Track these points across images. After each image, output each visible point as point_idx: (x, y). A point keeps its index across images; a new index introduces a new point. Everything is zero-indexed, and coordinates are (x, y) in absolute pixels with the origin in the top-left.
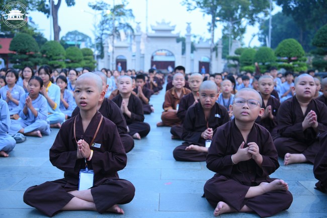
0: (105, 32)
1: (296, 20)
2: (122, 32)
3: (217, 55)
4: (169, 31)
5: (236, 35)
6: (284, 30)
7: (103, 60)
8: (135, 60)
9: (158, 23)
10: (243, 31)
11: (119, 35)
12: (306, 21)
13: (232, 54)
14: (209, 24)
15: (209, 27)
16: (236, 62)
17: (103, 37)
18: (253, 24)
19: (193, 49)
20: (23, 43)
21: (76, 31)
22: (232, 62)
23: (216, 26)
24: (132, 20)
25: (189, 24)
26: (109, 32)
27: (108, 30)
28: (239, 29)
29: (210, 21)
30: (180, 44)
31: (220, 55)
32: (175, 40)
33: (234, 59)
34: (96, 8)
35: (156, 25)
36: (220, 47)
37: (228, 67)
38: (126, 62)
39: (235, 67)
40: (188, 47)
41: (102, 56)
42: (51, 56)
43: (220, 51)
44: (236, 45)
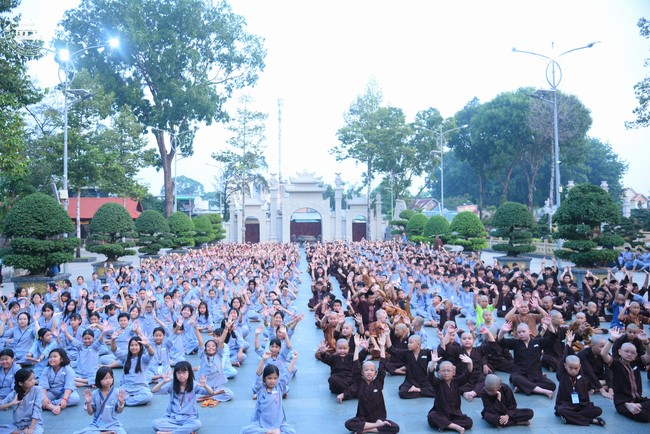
0: (229, 185)
1: (473, 165)
2: (251, 185)
3: (375, 213)
5: (398, 188)
6: (458, 174)
7: (228, 224)
8: (270, 221)
9: (299, 174)
10: (408, 183)
11: (248, 189)
12: (485, 167)
13: (396, 218)
14: (364, 174)
15: (364, 179)
16: (402, 228)
17: (228, 192)
18: (419, 174)
19: (344, 206)
20: (152, 222)
22: (396, 228)
23: (373, 178)
24: (265, 170)
25: (338, 175)
26: (234, 186)
27: (233, 183)
28: (402, 181)
29: (366, 170)
30: (328, 200)
31: (379, 213)
32: (321, 196)
33: (399, 224)
34: (221, 159)
35: (296, 177)
36: (379, 202)
37: (392, 233)
38: (258, 225)
39: (401, 233)
40: (338, 204)
41: (227, 218)
42: (178, 232)
43: (379, 208)
44: (401, 206)
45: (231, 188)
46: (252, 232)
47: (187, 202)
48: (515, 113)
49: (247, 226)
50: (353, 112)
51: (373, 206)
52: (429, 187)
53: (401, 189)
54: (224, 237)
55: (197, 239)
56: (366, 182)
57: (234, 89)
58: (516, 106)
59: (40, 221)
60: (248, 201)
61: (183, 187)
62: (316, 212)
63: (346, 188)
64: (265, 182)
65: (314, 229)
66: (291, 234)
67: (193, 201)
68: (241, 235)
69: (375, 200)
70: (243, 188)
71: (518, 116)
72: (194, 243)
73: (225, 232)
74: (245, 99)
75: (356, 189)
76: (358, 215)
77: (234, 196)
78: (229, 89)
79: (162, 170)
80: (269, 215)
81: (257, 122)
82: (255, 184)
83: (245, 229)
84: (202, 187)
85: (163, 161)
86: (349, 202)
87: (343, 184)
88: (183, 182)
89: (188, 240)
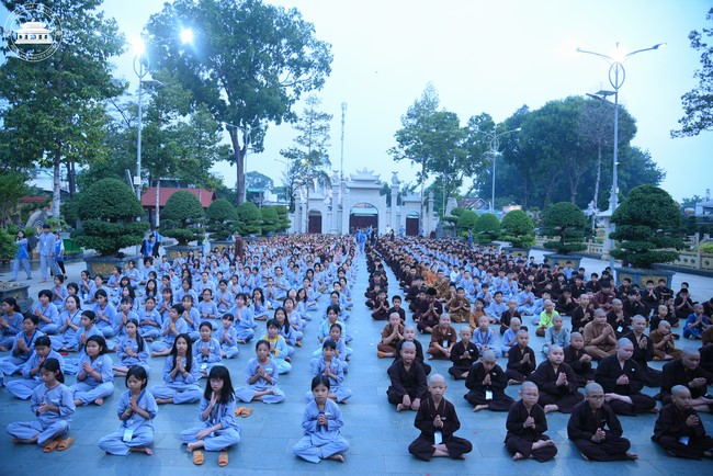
0: (296, 180)
1: (519, 169)
2: (315, 181)
3: (427, 210)
4: (373, 181)
5: (449, 188)
6: (505, 177)
7: (293, 215)
8: (332, 214)
9: (359, 172)
10: (459, 183)
11: (313, 185)
12: (531, 170)
13: (448, 214)
14: (419, 174)
15: (418, 178)
16: (453, 224)
17: (294, 186)
18: (469, 175)
19: (399, 202)
20: (222, 211)
21: (255, 172)
22: (447, 223)
23: (427, 177)
24: (328, 167)
25: (395, 173)
26: (300, 181)
27: (300, 179)
28: (454, 181)
29: (421, 170)
30: (385, 196)
31: (431, 210)
32: (378, 192)
33: (450, 220)
34: (288, 155)
35: (356, 174)
37: (443, 229)
38: (320, 217)
39: (451, 228)
40: (394, 200)
41: (292, 209)
42: (246, 221)
43: (431, 205)
44: (452, 204)
45: (297, 183)
46: (315, 223)
47: (257, 194)
48: (563, 121)
49: (310, 217)
50: (410, 116)
51: (426, 203)
52: (477, 189)
53: (453, 188)
54: (289, 227)
55: (265, 227)
56: (420, 181)
57: (302, 92)
58: (565, 114)
59: (110, 205)
60: (312, 196)
61: (255, 181)
62: (373, 206)
63: (402, 186)
64: (328, 179)
67: (263, 193)
68: (304, 225)
69: (428, 198)
70: (308, 183)
71: (566, 124)
72: (261, 231)
73: (290, 222)
74: (312, 101)
75: (410, 188)
76: (412, 211)
77: (300, 190)
78: (297, 92)
79: (235, 165)
80: (331, 209)
81: (323, 122)
82: (319, 180)
83: (308, 220)
84: (272, 182)
85: (236, 157)
86: (404, 199)
87: (399, 182)
88: (255, 177)
89: (256, 228)
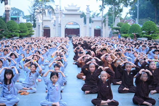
0: (36, 11)
2: (46, 11)
3: (105, 25)
4: (76, 10)
5: (116, 13)
7: (35, 29)
8: (55, 28)
9: (69, 6)
10: (121, 11)
11: (45, 13)
13: (115, 26)
14: (100, 6)
15: (100, 8)
16: (118, 31)
17: (35, 14)
19: (91, 21)
22: (115, 31)
23: (105, 8)
25: (88, 6)
26: (38, 11)
27: (38, 10)
28: (118, 9)
30: (83, 18)
31: (107, 25)
32: (79, 16)
33: (116, 29)
36: (107, 20)
37: (113, 33)
38: (49, 30)
39: (117, 33)
40: (88, 21)
41: (35, 26)
42: (11, 30)
43: (107, 22)
44: (118, 21)
45: (37, 12)
46: (47, 33)
47: (16, 19)
49: (44, 30)
51: (104, 21)
52: (131, 14)
53: (118, 13)
54: (33, 34)
55: (21, 34)
56: (101, 10)
60: (45, 18)
61: (14, 13)
62: (77, 24)
63: (91, 14)
64: (53, 10)
65: (76, 32)
66: (65, 33)
67: (19, 18)
68: (41, 33)
69: (105, 19)
70: (43, 12)
72: (19, 35)
73: (34, 31)
75: (96, 14)
76: (97, 26)
77: (38, 16)
80: (55, 25)
82: (48, 11)
83: (43, 31)
84: (23, 13)
86: (93, 19)
87: (90, 12)
88: (14, 10)
89: (16, 34)
